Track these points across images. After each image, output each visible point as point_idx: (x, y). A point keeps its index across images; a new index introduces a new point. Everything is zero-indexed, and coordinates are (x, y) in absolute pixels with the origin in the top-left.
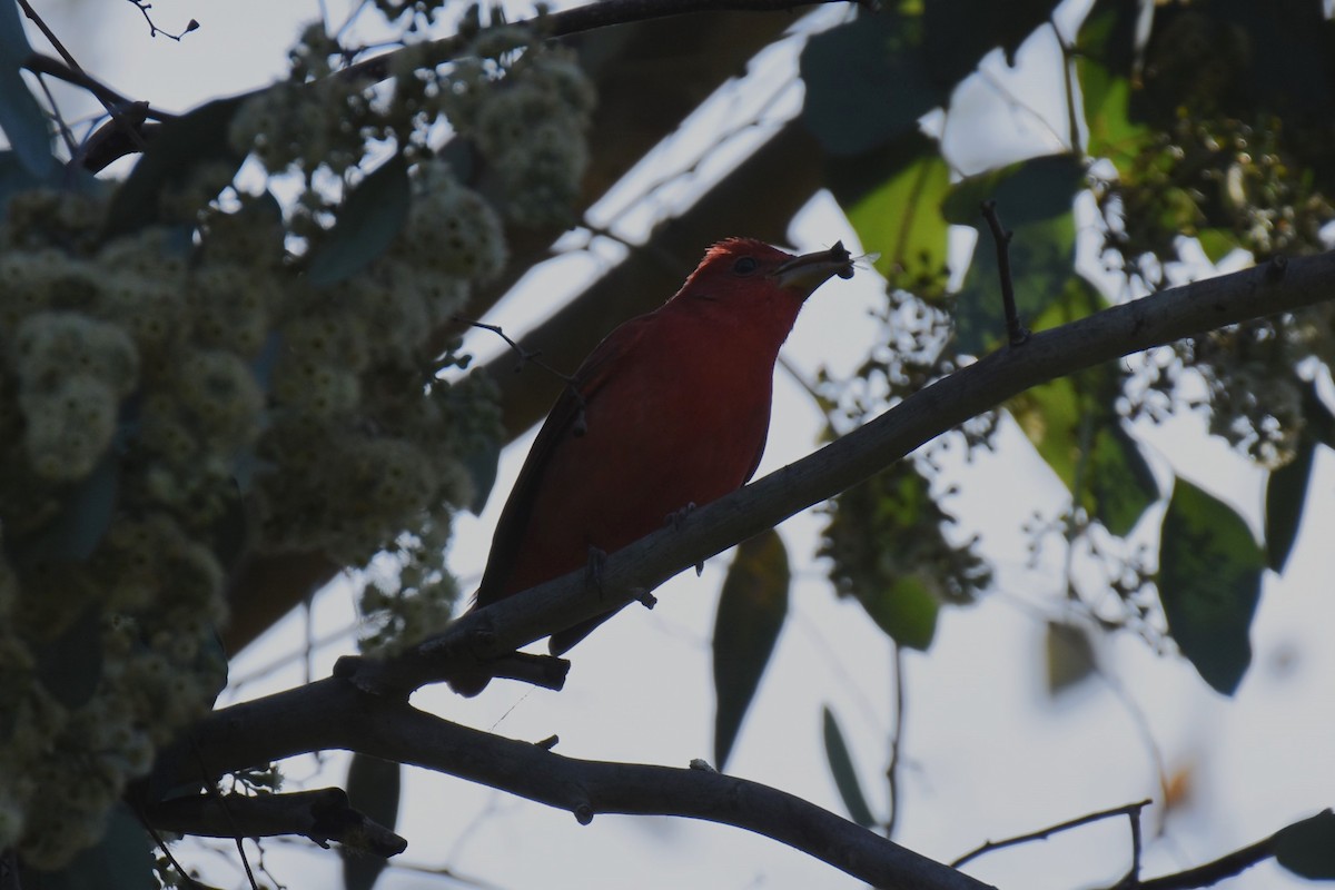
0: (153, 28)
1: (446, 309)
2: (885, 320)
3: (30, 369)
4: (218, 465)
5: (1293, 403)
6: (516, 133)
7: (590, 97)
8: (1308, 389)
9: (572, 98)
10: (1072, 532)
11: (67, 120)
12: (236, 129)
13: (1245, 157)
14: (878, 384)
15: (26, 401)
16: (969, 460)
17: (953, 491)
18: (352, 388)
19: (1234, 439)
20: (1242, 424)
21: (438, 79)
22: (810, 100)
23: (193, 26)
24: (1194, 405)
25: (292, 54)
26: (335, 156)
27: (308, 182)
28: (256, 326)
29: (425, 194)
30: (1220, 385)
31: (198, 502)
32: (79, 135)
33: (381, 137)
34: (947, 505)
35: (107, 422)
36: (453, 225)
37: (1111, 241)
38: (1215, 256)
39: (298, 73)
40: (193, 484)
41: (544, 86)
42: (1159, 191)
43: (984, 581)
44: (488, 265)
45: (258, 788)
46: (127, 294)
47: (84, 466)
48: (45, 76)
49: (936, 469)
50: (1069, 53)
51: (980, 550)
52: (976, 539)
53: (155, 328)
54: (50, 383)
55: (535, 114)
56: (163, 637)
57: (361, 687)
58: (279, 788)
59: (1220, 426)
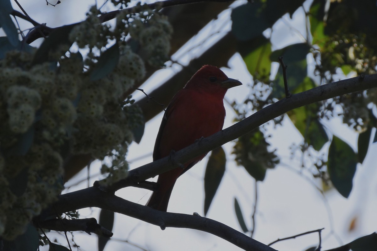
0: (48, 3)
1: (128, 87)
2: (253, 88)
3: (10, 101)
4: (62, 130)
5: (366, 115)
6: (150, 40)
7: (172, 31)
8: (370, 111)
9: (166, 30)
10: (304, 149)
11: (22, 30)
12: (71, 35)
13: (355, 45)
14: (250, 105)
15: (9, 110)
16: (275, 128)
17: (270, 136)
18: (101, 109)
19: (350, 124)
20: (352, 121)
21: (128, 23)
22: (233, 26)
23: (59, 2)
24: (339, 115)
25: (87, 14)
26: (98, 43)
27: (91, 51)
28: (75, 91)
29: (123, 55)
30: (346, 109)
31: (57, 140)
32: (25, 34)
33: (112, 39)
34: (268, 140)
35: (32, 118)
36: (131, 64)
37: (317, 68)
38: (346, 73)
39: (88, 20)
40: (56, 135)
41: (159, 27)
42: (331, 54)
43: (278, 162)
44: (140, 75)
45: (72, 218)
46: (39, 81)
47: (25, 130)
48: (16, 17)
49: (266, 130)
50: (307, 14)
51: (277, 153)
52: (276, 150)
53: (46, 91)
54: (16, 106)
55: (156, 35)
56: (46, 178)
57: (101, 189)
58: (78, 218)
59: (346, 120)
